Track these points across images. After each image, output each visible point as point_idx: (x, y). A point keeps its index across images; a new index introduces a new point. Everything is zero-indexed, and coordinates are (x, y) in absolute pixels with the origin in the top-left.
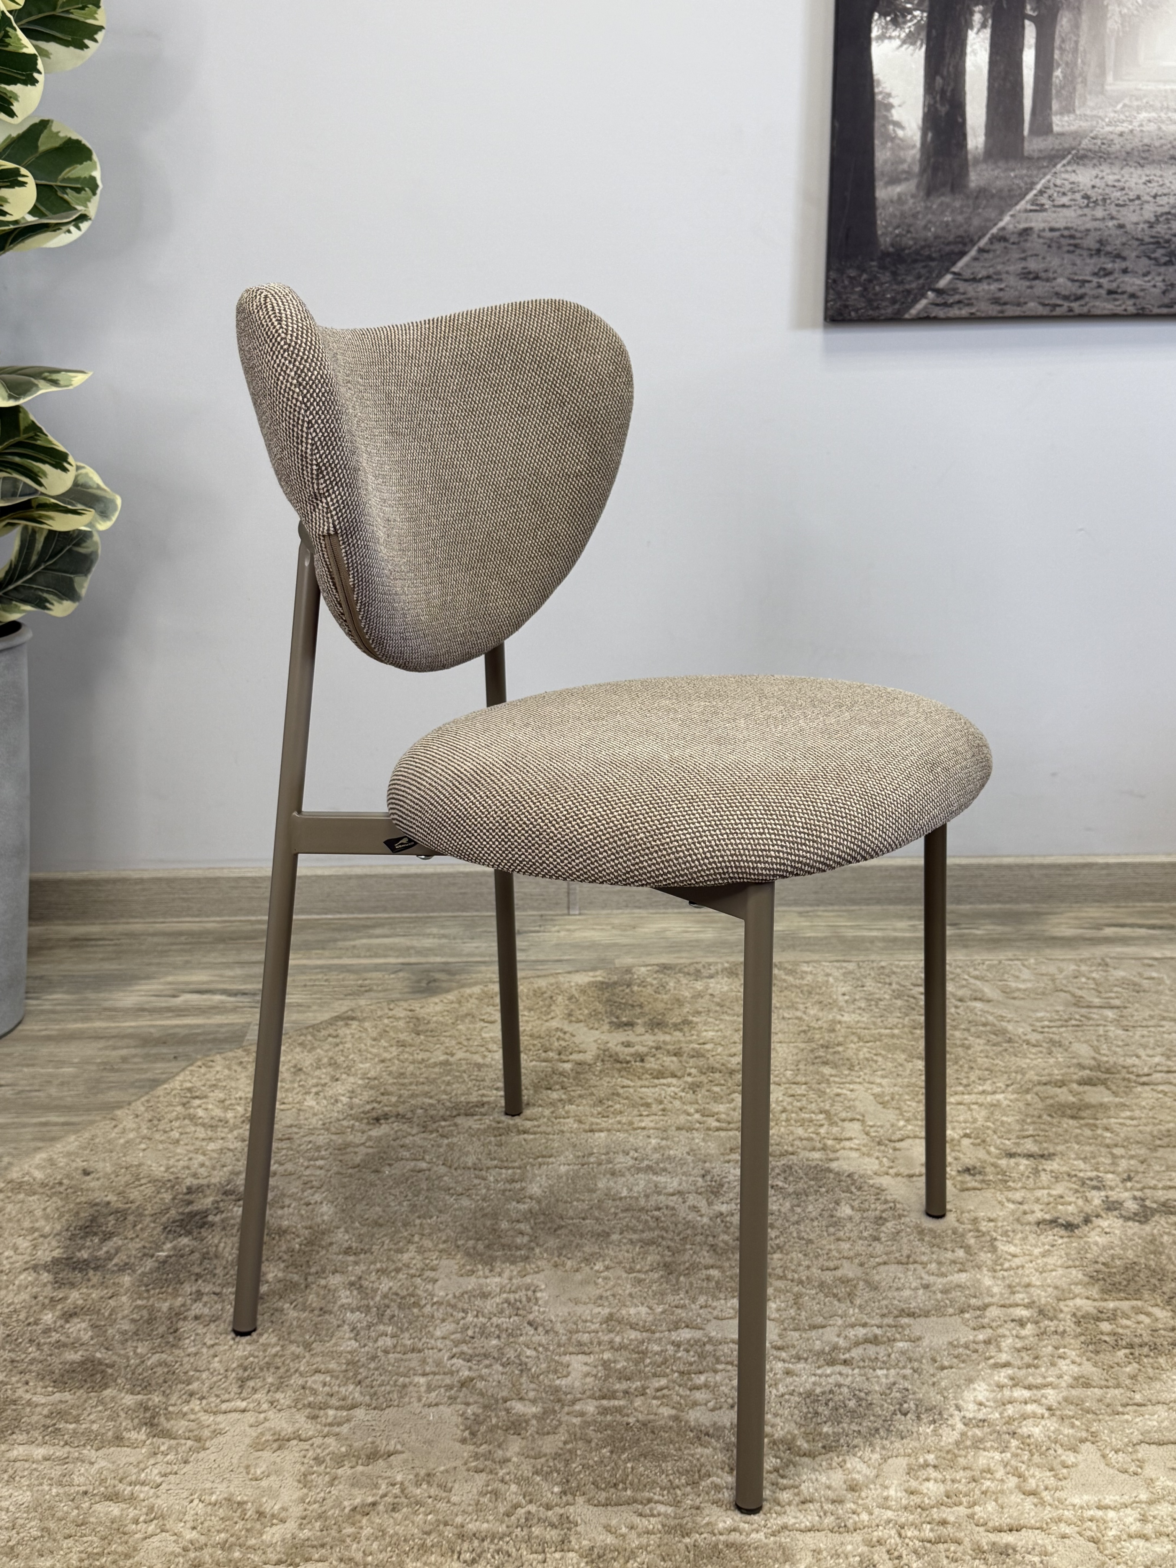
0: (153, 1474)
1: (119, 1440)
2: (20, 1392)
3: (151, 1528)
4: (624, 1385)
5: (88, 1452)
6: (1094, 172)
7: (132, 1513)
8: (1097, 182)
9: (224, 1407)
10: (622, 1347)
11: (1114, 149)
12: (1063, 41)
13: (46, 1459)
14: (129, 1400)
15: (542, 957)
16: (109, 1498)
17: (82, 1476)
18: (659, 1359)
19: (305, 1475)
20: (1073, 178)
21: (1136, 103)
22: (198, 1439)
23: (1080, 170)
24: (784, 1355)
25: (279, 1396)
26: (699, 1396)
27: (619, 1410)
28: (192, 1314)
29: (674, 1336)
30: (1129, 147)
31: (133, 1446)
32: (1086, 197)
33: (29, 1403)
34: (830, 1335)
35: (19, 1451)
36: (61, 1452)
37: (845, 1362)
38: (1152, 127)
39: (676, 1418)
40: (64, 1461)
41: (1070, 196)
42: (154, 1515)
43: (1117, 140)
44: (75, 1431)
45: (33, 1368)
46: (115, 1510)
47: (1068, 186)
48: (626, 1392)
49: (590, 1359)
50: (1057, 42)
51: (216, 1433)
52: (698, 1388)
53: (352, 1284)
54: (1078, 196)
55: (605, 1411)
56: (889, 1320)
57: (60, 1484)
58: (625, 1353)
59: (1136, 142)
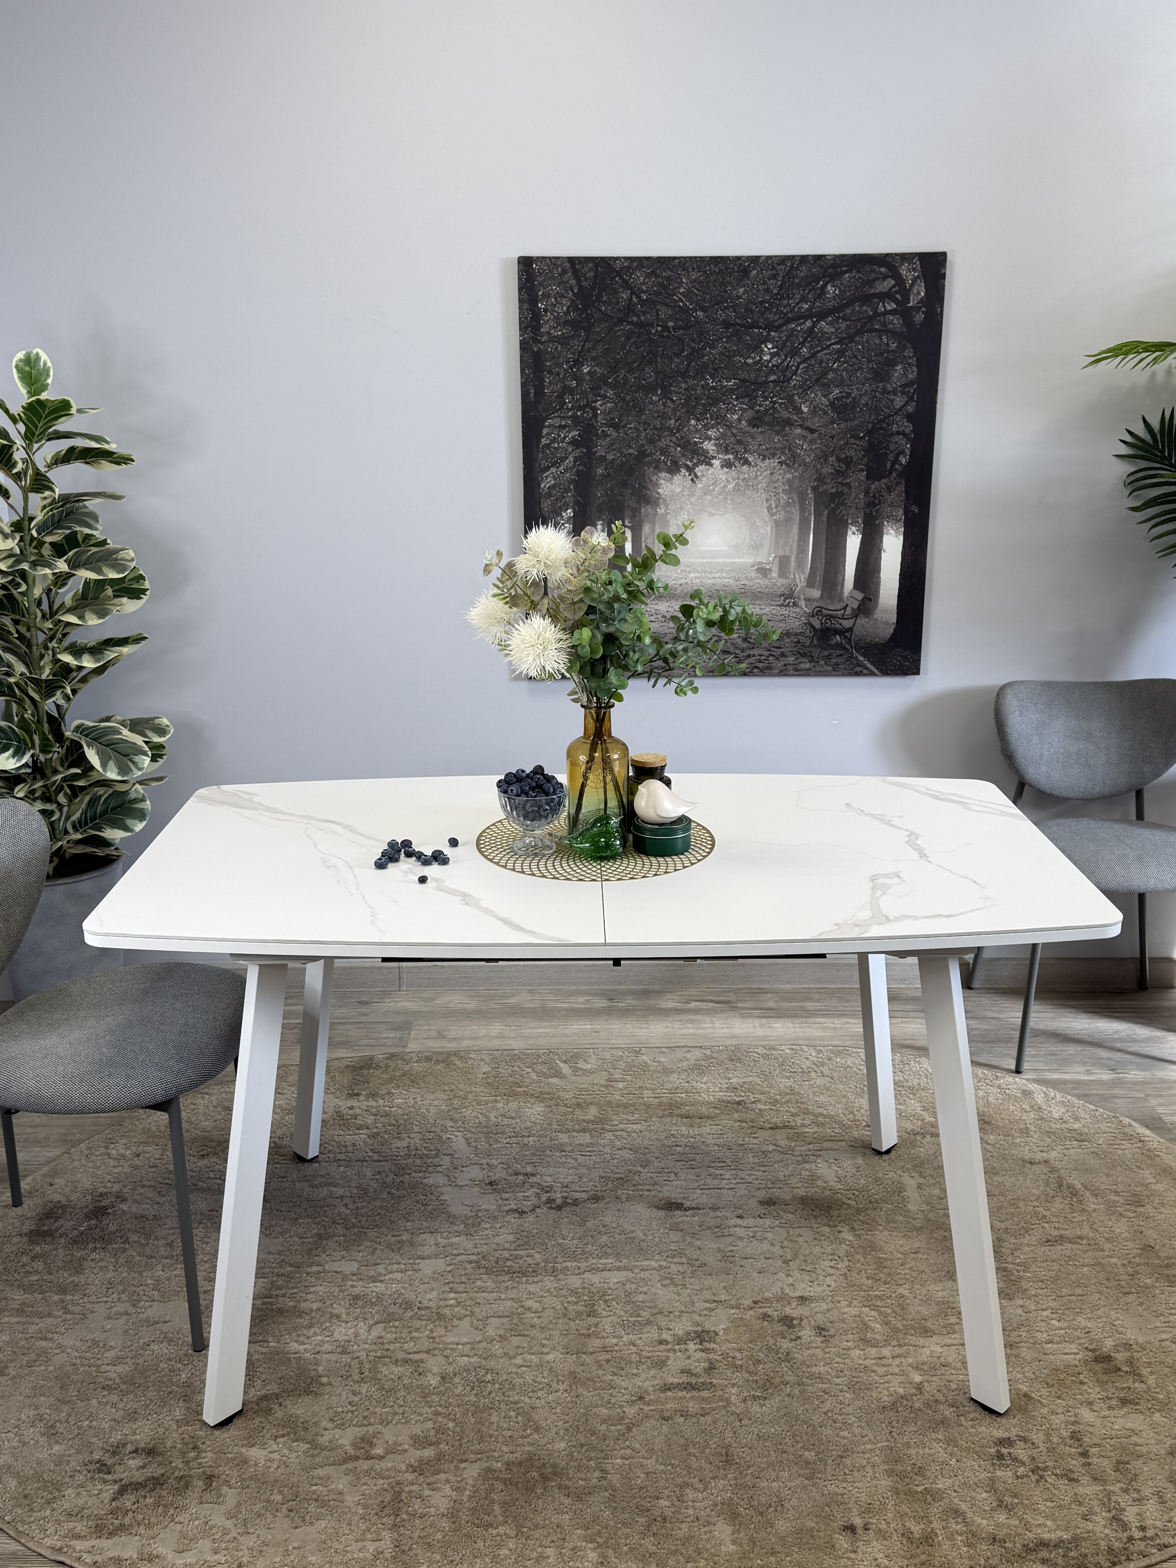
0: (63, 1330)
1: (50, 1315)
2: (9, 1295)
3: (58, 1351)
4: (278, 1292)
5: (35, 1320)
6: (668, 604)
7: (51, 1345)
8: (670, 609)
9: (99, 1300)
10: (283, 1275)
11: (677, 592)
12: (646, 538)
13: (17, 1323)
14: (56, 1298)
15: (375, 1020)
16: (42, 1339)
17: (32, 1329)
18: (298, 1280)
19: (127, 1330)
20: (656, 607)
21: (688, 569)
22: (84, 1314)
23: (660, 603)
24: (355, 1278)
25: (123, 1296)
26: (309, 1296)
27: (270, 1303)
28: (92, 1257)
29: (309, 1270)
30: (685, 591)
31: (56, 1317)
32: (664, 617)
33: (12, 1299)
34: (381, 1269)
35: (6, 1319)
36: (24, 1320)
37: (381, 1281)
38: (698, 581)
39: (295, 1307)
40: (25, 1323)
41: (655, 616)
42: (60, 1346)
43: (679, 588)
44: (31, 1311)
45: (16, 1283)
46: (44, 1343)
47: (654, 611)
48: (277, 1295)
49: (266, 1280)
50: (643, 539)
51: (93, 1312)
52: (310, 1293)
53: (168, 1244)
54: (659, 616)
55: (264, 1304)
56: (411, 1261)
57: (23, 1333)
58: (283, 1278)
59: (689, 589)
